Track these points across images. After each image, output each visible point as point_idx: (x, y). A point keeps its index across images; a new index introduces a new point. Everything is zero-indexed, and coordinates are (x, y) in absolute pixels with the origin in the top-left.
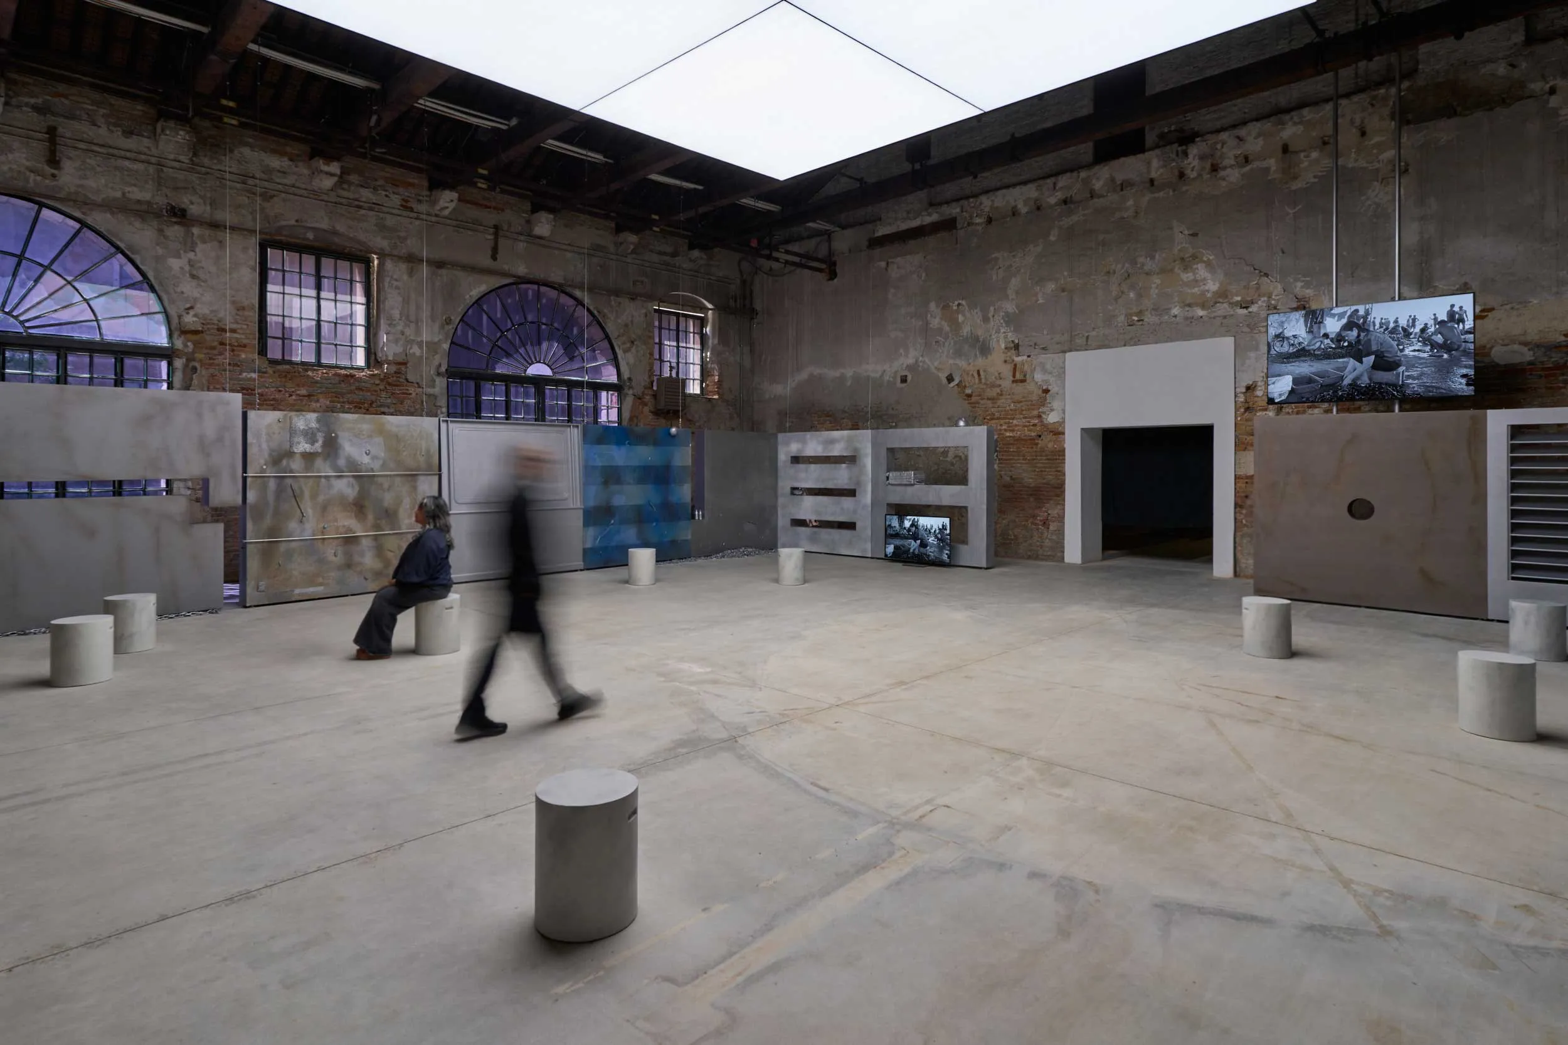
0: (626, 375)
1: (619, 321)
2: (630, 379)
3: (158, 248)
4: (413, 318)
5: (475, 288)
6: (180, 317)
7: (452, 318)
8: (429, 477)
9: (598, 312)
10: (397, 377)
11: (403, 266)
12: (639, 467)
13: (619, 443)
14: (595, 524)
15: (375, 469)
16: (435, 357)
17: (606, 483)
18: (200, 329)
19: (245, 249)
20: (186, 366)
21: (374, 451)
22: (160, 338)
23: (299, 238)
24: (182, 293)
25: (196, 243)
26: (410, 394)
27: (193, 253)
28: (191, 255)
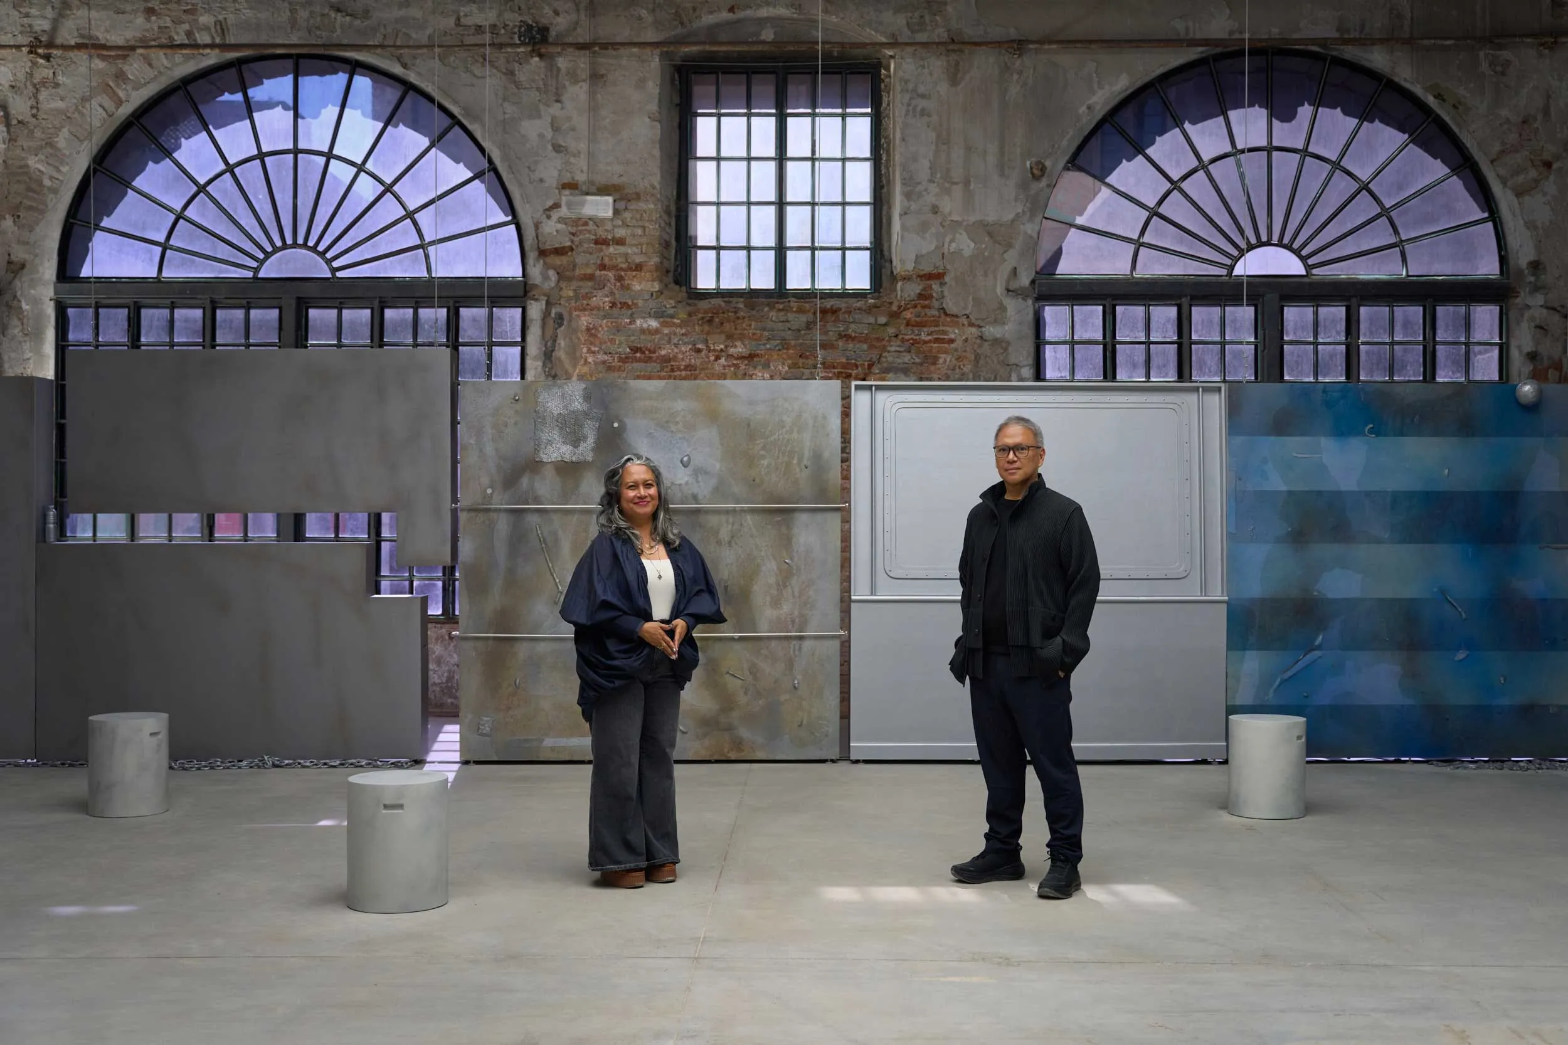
0: (1523, 252)
1: (1504, 113)
2: (1536, 266)
3: (506, 105)
4: (957, 174)
5: (1101, 87)
6: (537, 226)
7: (1048, 163)
8: (819, 517)
9: (1438, 96)
10: (924, 307)
11: (937, 64)
12: (1411, 495)
13: (1343, 430)
14: (1264, 644)
15: (700, 497)
16: (1006, 256)
17: (1298, 537)
18: (569, 244)
19: (641, 84)
20: (546, 314)
21: (698, 459)
22: (509, 268)
23: (746, 43)
24: (541, 180)
25: (564, 87)
26: (952, 341)
27: (559, 105)
28: (555, 109)
